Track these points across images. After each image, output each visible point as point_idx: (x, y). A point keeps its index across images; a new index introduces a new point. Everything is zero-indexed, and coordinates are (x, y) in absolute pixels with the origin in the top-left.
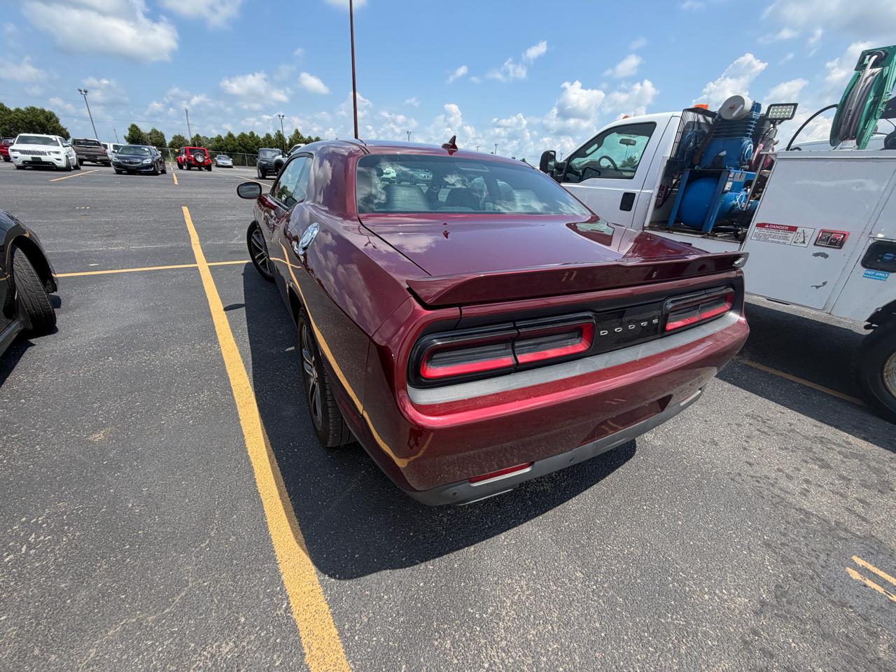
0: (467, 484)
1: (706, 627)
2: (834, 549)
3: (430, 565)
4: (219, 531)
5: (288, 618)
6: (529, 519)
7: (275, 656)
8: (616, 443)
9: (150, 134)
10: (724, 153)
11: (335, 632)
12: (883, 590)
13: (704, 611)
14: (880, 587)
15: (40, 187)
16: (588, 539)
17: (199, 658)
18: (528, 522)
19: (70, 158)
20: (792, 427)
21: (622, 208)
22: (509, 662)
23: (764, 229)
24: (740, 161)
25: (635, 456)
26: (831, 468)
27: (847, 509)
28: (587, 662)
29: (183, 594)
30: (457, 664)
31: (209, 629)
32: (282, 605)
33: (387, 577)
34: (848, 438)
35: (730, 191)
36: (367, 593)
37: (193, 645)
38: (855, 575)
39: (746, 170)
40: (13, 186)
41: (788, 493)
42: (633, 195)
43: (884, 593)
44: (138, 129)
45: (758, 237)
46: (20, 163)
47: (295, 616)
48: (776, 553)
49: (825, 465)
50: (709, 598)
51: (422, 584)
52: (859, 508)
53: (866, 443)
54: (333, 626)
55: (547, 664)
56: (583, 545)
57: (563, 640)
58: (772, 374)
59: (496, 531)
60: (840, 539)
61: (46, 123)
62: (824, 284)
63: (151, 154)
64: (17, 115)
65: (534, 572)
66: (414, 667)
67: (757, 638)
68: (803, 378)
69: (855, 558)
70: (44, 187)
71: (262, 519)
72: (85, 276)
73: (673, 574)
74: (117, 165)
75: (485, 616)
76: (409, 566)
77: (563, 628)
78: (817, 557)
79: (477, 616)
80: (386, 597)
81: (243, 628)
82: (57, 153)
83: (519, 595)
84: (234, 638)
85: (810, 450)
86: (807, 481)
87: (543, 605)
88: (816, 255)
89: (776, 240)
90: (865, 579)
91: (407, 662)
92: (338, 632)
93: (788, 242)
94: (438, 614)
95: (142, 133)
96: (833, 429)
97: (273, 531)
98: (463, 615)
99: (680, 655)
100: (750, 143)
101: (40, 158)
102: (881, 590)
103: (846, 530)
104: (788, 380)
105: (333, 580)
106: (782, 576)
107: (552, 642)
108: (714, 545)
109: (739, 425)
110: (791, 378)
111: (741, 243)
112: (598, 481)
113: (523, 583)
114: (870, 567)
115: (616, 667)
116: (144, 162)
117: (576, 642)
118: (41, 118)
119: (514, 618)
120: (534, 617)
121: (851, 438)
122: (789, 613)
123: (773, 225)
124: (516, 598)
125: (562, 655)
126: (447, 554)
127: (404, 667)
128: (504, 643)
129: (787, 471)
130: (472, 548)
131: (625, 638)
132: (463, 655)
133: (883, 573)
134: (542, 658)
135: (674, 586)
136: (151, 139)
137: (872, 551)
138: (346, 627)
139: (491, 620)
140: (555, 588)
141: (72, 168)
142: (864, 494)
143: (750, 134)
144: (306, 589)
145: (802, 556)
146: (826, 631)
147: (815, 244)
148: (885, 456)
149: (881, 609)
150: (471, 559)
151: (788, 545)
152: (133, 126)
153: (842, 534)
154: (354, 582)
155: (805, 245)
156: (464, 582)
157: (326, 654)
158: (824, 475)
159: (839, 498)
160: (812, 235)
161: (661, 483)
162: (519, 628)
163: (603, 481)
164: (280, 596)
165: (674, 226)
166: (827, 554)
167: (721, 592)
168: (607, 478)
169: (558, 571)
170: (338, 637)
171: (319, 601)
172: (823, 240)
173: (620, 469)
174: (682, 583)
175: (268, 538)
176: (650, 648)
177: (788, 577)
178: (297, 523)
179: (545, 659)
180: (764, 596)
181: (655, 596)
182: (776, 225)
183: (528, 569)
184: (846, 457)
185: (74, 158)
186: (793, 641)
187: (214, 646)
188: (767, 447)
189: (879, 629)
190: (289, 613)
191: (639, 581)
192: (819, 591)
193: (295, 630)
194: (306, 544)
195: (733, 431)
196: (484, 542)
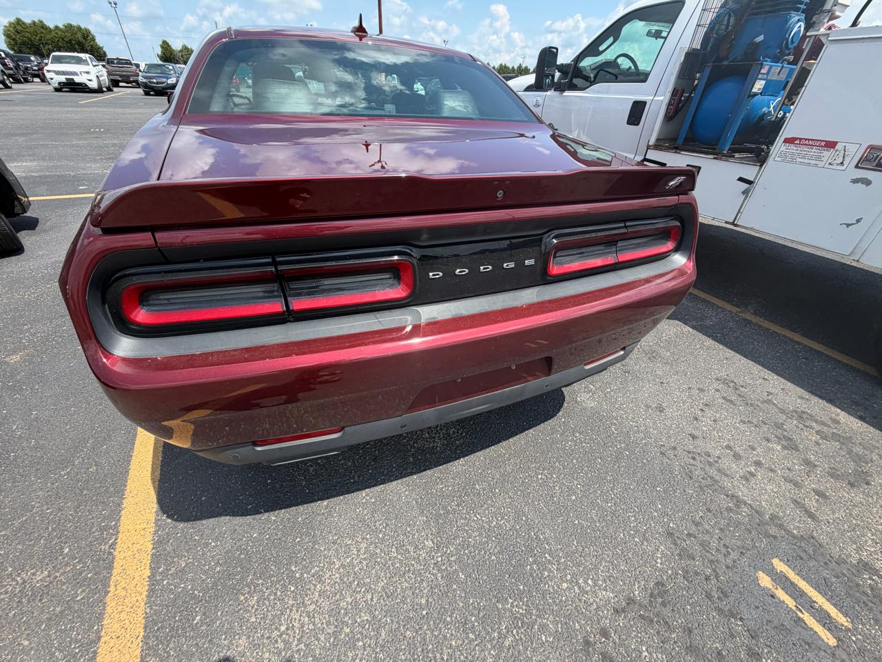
0: (250, 447)
1: (549, 621)
2: (754, 547)
3: (272, 516)
4: (83, 460)
5: (110, 553)
6: (401, 478)
7: (80, 590)
8: (473, 410)
9: (181, 51)
10: (760, 38)
11: (148, 573)
12: (795, 604)
13: (554, 602)
14: (790, 599)
15: (66, 109)
16: (458, 505)
17: (10, 583)
18: (399, 481)
19: (101, 79)
20: (770, 397)
21: (628, 123)
22: (308, 628)
23: (792, 146)
24: (781, 49)
25: (555, 418)
26: (798, 450)
27: (795, 502)
28: (393, 640)
29: (24, 518)
30: (253, 622)
31: (31, 556)
32: (109, 540)
33: (226, 524)
34: (838, 415)
35: (761, 93)
36: (196, 537)
37: (10, 569)
38: (765, 581)
39: (789, 63)
40: (42, 108)
41: (727, 475)
42: (644, 103)
43: (794, 608)
44: (169, 46)
45: (784, 157)
46: (56, 85)
47: (116, 553)
48: (675, 544)
49: (790, 445)
50: (567, 588)
51: (255, 535)
52: (812, 503)
53: (860, 423)
54: (148, 567)
55: (348, 636)
56: (448, 512)
57: (377, 613)
58: (774, 332)
59: (360, 486)
60: (767, 536)
61: (84, 41)
62: (858, 221)
63: (175, 73)
64: (57, 34)
65: (381, 536)
66: (208, 620)
67: (604, 639)
68: (812, 338)
69: (776, 562)
70: (70, 109)
71: (129, 452)
72: (70, 199)
73: (538, 554)
74: (145, 86)
75: (305, 575)
76: (251, 515)
77: (383, 599)
78: (727, 555)
79: (297, 575)
80: (213, 544)
81: (64, 558)
82: (88, 73)
83: (353, 558)
84: (50, 567)
85: (779, 426)
86: (758, 464)
87: (373, 572)
88: (855, 181)
89: (806, 161)
90: (776, 589)
91: (204, 614)
92: (149, 574)
93: (821, 164)
94: (257, 568)
95: (174, 51)
96: (823, 403)
97: (134, 465)
98: (283, 573)
99: (501, 647)
100: (799, 21)
101: (73, 79)
102: (791, 603)
103: (781, 526)
104: (792, 340)
105: (170, 521)
106: (670, 572)
107: (365, 613)
108: (602, 527)
109: (701, 390)
110: (797, 337)
111: (761, 166)
112: (499, 442)
113: (363, 545)
114: (792, 575)
115: (423, 650)
116: (169, 82)
117: (391, 616)
118: (79, 35)
119: (336, 582)
120: (358, 584)
121: (843, 416)
122: (658, 615)
123: (806, 140)
124: (348, 560)
125: (368, 629)
126: (295, 506)
127: (198, 618)
128: (313, 607)
129: (738, 449)
130: (325, 503)
131: (448, 619)
132: (264, 614)
133: (804, 583)
134: (345, 628)
135: (532, 569)
136: (182, 56)
137: (802, 554)
138: (160, 570)
139: (310, 582)
140: (396, 555)
141: (105, 89)
142: (828, 485)
143: (803, 7)
144: (139, 526)
145: (708, 552)
146: (695, 643)
147: (857, 166)
148: (878, 442)
149: (781, 627)
150: (318, 514)
151: (695, 537)
152: (165, 42)
153: (773, 530)
154: (189, 525)
155: (844, 168)
156: (300, 538)
157: (128, 595)
158: (785, 458)
159: (790, 486)
160: (855, 152)
161: (572, 450)
162: (336, 594)
163: (504, 443)
164: (111, 531)
165: (683, 145)
166: (742, 553)
167: (586, 582)
168: (511, 440)
169: (408, 537)
170: (148, 579)
171: (146, 540)
172: (869, 161)
173: (531, 431)
174: (543, 566)
175: (126, 472)
176: (471, 634)
177: (677, 574)
178: (161, 459)
179: (348, 630)
180: (637, 593)
181: (504, 576)
182: (809, 140)
183: (377, 531)
184: (825, 438)
185: (105, 79)
186: (647, 649)
187: (29, 573)
188: (726, 418)
189: (766, 651)
190: (112, 549)
191: (493, 558)
192: (709, 596)
193: (110, 567)
194: (160, 481)
195: (690, 396)
196: (342, 497)
